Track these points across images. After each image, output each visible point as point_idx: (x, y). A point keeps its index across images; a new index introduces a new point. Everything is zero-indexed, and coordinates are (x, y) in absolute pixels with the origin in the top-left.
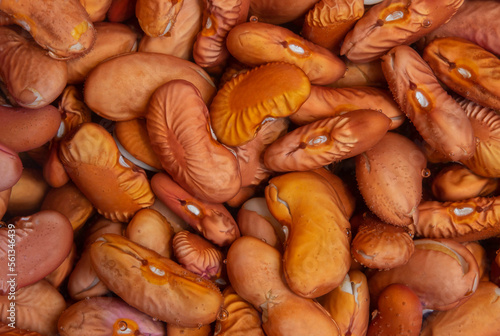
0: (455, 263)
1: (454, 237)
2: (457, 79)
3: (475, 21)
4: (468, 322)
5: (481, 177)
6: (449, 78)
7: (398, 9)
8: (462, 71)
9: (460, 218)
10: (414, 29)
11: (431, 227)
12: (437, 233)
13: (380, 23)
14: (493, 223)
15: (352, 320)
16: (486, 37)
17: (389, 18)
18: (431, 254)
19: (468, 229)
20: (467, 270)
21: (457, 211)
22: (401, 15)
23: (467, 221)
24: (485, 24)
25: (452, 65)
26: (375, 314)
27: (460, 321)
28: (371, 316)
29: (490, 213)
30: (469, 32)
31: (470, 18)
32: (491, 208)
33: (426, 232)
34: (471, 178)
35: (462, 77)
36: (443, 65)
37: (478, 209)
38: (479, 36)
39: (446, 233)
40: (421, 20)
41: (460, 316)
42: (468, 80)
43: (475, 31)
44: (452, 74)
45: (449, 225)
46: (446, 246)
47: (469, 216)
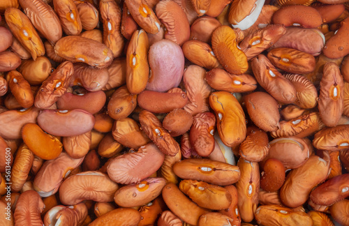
0: (297, 147)
1: (295, 135)
2: (283, 64)
3: (292, 38)
4: (308, 174)
5: (301, 109)
6: (280, 65)
7: (258, 39)
8: (284, 60)
9: (296, 125)
10: (266, 47)
11: (284, 131)
12: (287, 135)
13: (250, 46)
14: (311, 124)
15: (252, 175)
16: (296, 45)
17: (254, 44)
18: (285, 145)
19: (301, 130)
20: (303, 148)
21: (294, 122)
22: (259, 41)
23: (299, 125)
24: (296, 39)
25: (280, 58)
26: (263, 173)
27: (304, 174)
28: (261, 175)
29: (309, 120)
30: (289, 43)
31: (289, 37)
32: (309, 118)
33: (282, 134)
34: (296, 109)
35: (285, 62)
36: (276, 59)
37: (303, 120)
38: (294, 45)
39: (291, 134)
40: (268, 42)
41: (304, 172)
42: (288, 63)
43: (291, 43)
44: (280, 62)
45: (292, 130)
46: (291, 139)
47: (300, 123)
